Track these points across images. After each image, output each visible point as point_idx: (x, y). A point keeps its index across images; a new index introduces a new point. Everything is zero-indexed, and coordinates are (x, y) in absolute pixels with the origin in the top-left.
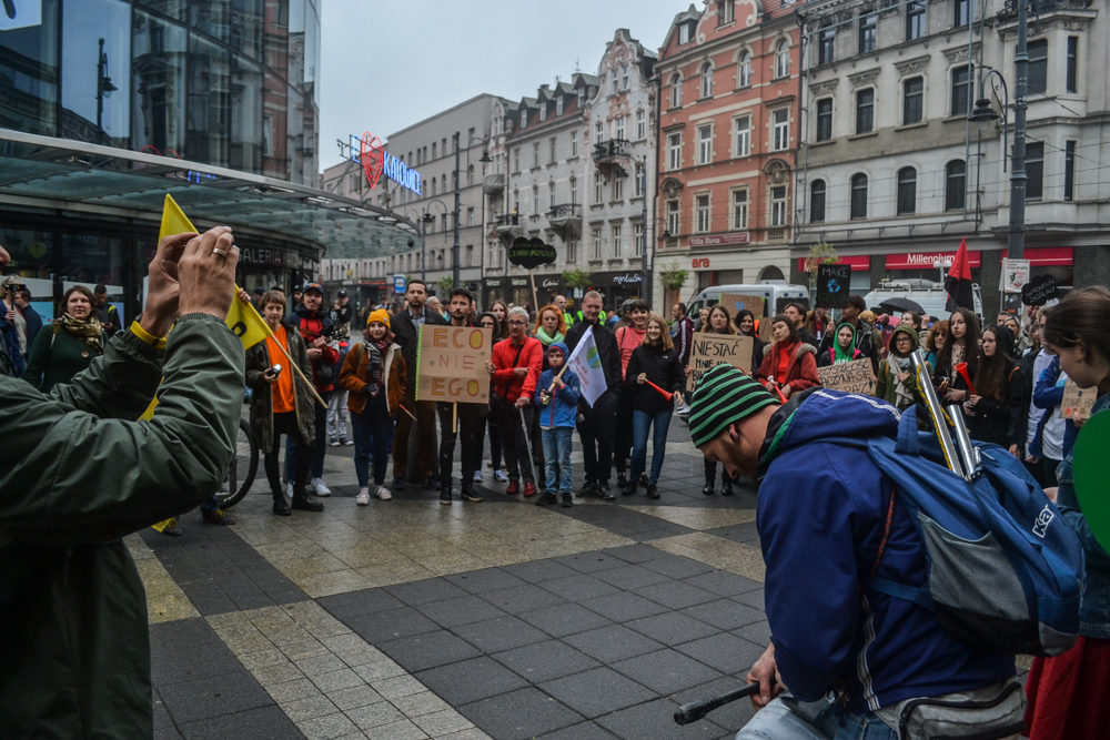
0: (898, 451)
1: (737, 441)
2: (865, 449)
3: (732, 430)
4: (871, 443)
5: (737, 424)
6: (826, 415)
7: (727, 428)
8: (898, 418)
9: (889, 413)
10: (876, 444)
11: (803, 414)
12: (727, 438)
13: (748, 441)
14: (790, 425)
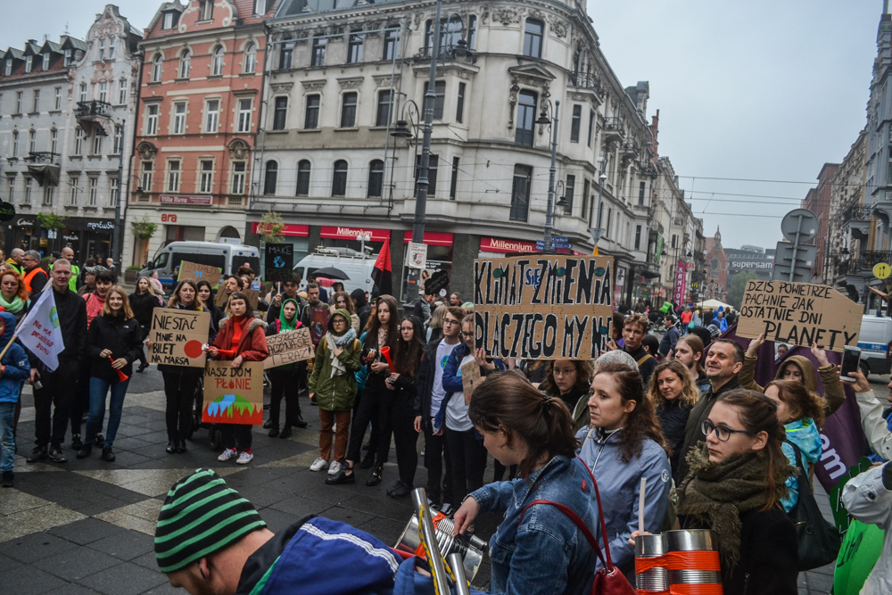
1: (210, 578)
3: (203, 565)
5: (209, 559)
6: (312, 570)
7: (198, 561)
8: (394, 567)
9: (383, 563)
11: (282, 568)
12: (196, 571)
13: (222, 578)
14: (267, 584)
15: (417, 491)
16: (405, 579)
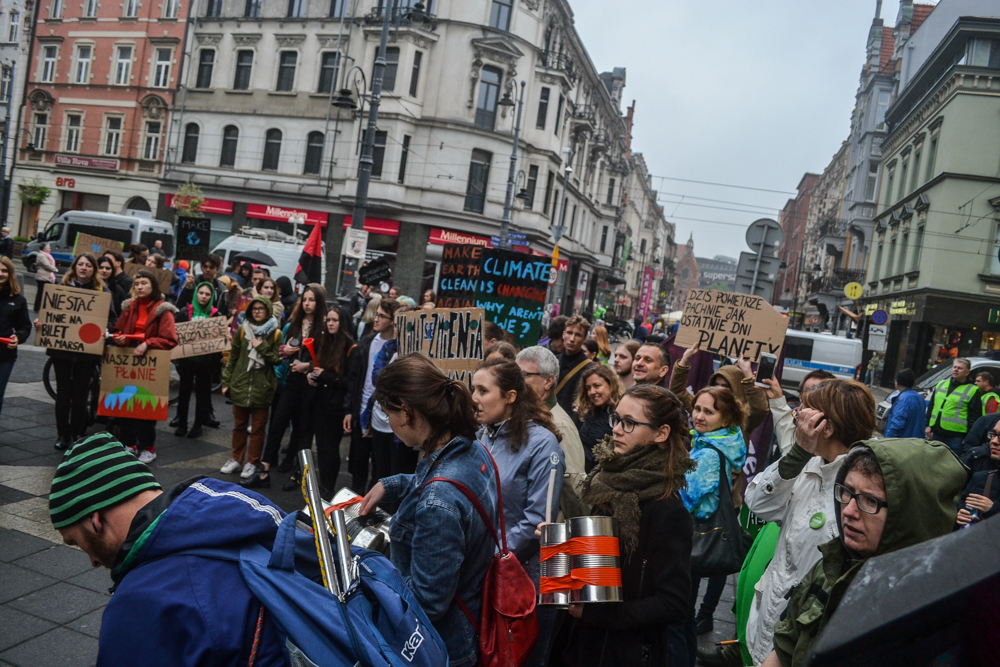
0: (272, 567)
1: (101, 532)
2: (236, 563)
3: (96, 520)
4: (243, 556)
5: (102, 512)
6: (197, 521)
7: (90, 515)
8: (279, 521)
9: (268, 517)
10: (249, 559)
11: (169, 519)
12: (89, 526)
13: (114, 532)
14: (153, 532)
15: (303, 451)
16: (287, 530)
